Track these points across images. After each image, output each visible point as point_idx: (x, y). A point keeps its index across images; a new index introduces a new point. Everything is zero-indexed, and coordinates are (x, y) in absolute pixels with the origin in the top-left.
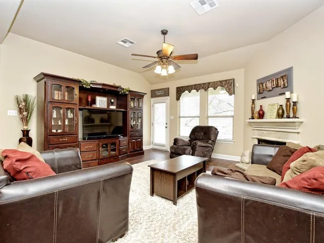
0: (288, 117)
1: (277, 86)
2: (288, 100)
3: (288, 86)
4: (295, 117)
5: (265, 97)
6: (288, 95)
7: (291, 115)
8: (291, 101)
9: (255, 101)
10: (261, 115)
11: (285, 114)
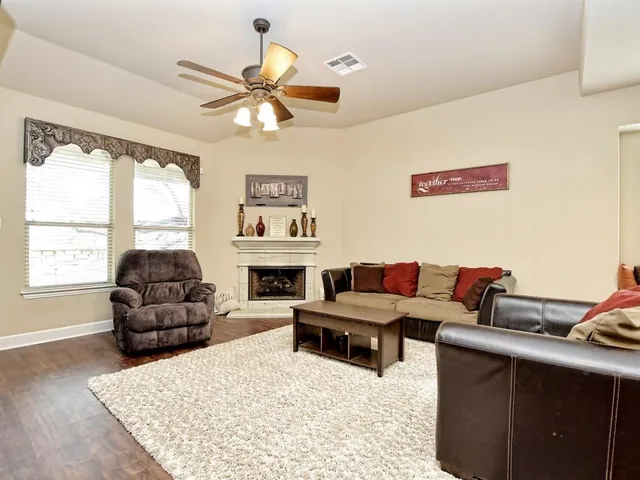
0: (305, 235)
1: (286, 194)
2: (304, 214)
4: (313, 235)
5: (264, 205)
6: (304, 209)
7: (309, 233)
8: (308, 217)
9: (244, 208)
10: (261, 231)
11: (300, 232)
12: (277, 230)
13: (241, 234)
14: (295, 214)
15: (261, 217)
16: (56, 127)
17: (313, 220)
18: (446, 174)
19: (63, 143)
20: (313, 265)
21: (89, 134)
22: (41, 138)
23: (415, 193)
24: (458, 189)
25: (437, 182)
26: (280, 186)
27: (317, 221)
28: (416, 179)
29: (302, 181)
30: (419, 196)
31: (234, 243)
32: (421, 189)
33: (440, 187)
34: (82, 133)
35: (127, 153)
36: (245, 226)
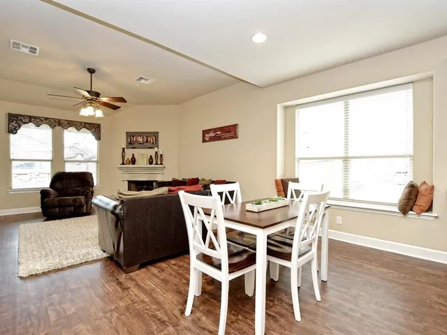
0: (157, 164)
1: (147, 142)
2: (156, 153)
3: (155, 144)
4: (161, 164)
6: (156, 149)
7: (159, 163)
8: (159, 154)
9: (125, 150)
10: (133, 161)
11: (154, 162)
12: (142, 162)
13: (123, 164)
14: (152, 152)
16: (21, 116)
17: (161, 155)
18: (215, 130)
19: (25, 123)
21: (38, 118)
22: (15, 122)
23: (204, 140)
24: (219, 138)
25: (212, 134)
26: (143, 138)
27: (163, 156)
28: (205, 132)
29: (156, 135)
30: (205, 142)
31: (120, 168)
32: (206, 138)
33: (213, 137)
34: (35, 118)
35: (59, 125)
36: (126, 159)
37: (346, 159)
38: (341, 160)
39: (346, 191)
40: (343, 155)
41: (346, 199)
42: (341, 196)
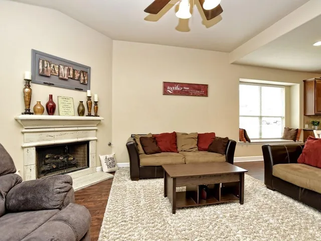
0: (89, 115)
1: (73, 78)
2: (89, 98)
3: (87, 84)
4: (96, 116)
5: (53, 85)
6: (89, 93)
7: (93, 113)
8: (92, 100)
10: (51, 109)
11: (86, 112)
12: (67, 111)
13: (28, 112)
14: (81, 96)
15: (51, 96)
17: (96, 103)
18: (182, 85)
20: (96, 138)
23: (165, 93)
24: (187, 93)
25: (177, 88)
26: (69, 70)
28: (166, 85)
30: (168, 94)
32: (169, 91)
33: (179, 91)
36: (33, 104)
37: (261, 117)
38: (258, 118)
39: (261, 134)
40: (259, 115)
41: (261, 139)
42: (258, 137)
